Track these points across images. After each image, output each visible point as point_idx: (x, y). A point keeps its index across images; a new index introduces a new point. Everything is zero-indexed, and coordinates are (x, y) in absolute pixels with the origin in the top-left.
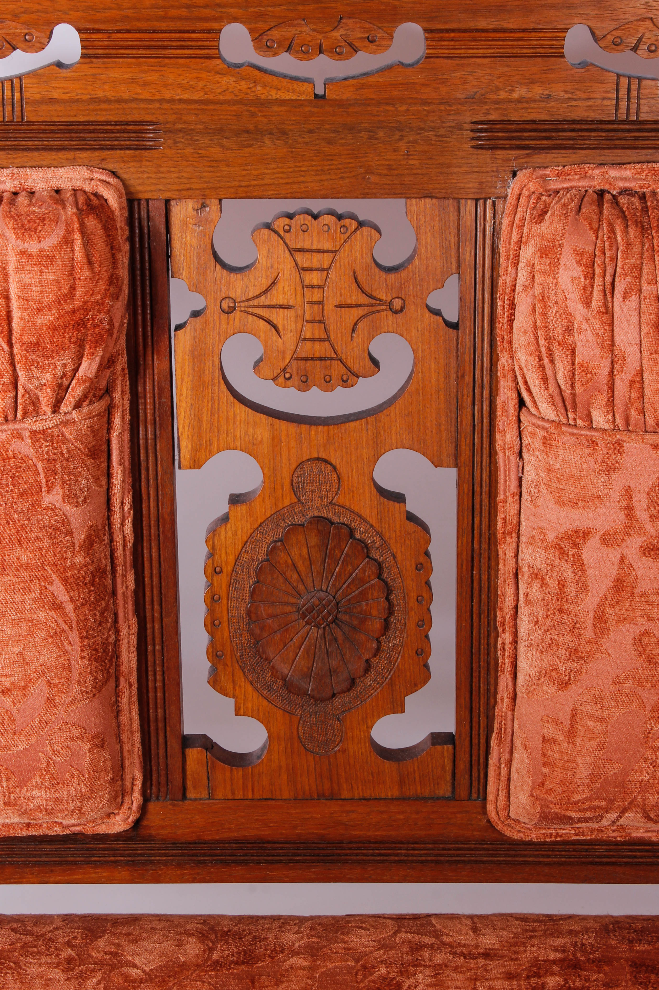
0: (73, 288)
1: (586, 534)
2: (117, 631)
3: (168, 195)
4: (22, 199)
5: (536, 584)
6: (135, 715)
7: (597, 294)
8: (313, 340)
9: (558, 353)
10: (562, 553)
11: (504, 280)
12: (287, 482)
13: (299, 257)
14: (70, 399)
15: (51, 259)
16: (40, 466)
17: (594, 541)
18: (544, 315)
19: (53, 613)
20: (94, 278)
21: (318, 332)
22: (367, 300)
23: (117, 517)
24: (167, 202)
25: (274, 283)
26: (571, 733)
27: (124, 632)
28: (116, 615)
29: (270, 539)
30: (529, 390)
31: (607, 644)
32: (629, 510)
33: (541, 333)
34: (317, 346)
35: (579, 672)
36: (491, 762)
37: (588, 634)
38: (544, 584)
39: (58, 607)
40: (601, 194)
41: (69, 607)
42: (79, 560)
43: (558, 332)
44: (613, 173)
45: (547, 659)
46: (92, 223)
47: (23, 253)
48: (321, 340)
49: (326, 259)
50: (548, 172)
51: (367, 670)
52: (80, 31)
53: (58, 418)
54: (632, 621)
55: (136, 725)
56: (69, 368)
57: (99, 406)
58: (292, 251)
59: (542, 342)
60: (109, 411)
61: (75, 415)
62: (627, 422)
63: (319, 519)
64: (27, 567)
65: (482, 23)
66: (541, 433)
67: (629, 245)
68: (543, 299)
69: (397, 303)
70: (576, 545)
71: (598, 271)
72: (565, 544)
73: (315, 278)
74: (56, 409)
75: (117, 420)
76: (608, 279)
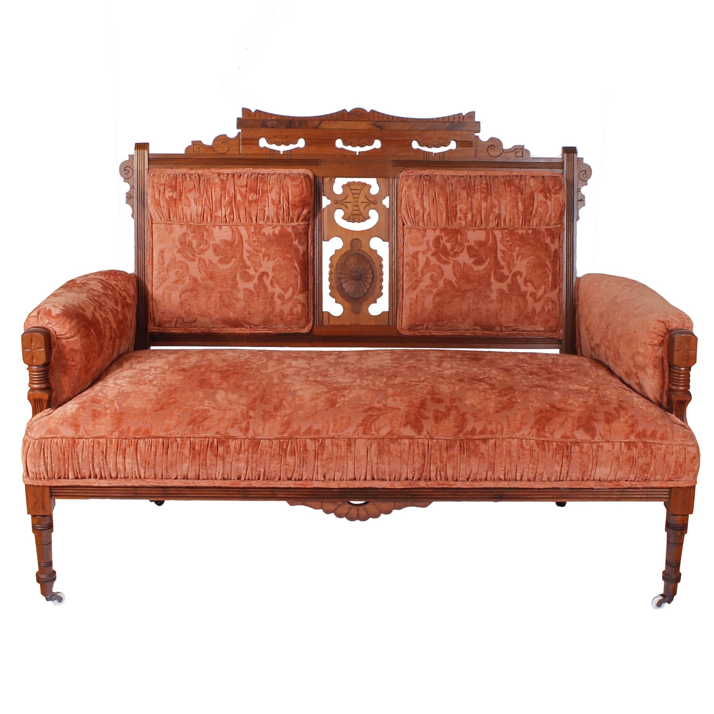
0: (303, 192)
1: (419, 252)
2: (308, 280)
3: (323, 176)
4: (292, 175)
5: (407, 266)
6: (312, 302)
7: (420, 195)
8: (356, 210)
9: (412, 209)
10: (413, 257)
11: (399, 196)
12: (349, 244)
13: (352, 191)
14: (300, 219)
15: (298, 186)
16: (293, 235)
17: (420, 254)
18: (408, 201)
19: (294, 271)
20: (307, 191)
21: (356, 208)
22: (367, 201)
23: (309, 251)
24: (323, 178)
25: (346, 197)
26: (416, 301)
27: (310, 280)
28: (308, 275)
29: (345, 258)
30: (405, 220)
31: (424, 278)
32: (428, 245)
33: (407, 205)
34: (357, 211)
35: (417, 285)
36: (397, 315)
37: (420, 276)
38: (409, 265)
39: (296, 269)
40: (421, 176)
41: (298, 269)
42: (301, 258)
43: (411, 204)
44: (423, 172)
45: (410, 283)
46: (307, 179)
47: (292, 184)
48: (357, 210)
49: (359, 192)
50: (409, 172)
51: (368, 292)
52: (305, 139)
53: (298, 223)
54: (429, 272)
55: (312, 304)
56: (301, 211)
57: (307, 223)
58: (351, 189)
59: (408, 207)
60: (308, 225)
61: (302, 223)
62: (427, 225)
63: (357, 254)
64: (289, 258)
65: (394, 139)
66: (408, 229)
67: (426, 185)
68: (408, 197)
69: (375, 202)
70: (416, 255)
71: (420, 190)
72: (414, 255)
73: (356, 196)
74: (297, 222)
75: (310, 227)
76: (422, 192)
